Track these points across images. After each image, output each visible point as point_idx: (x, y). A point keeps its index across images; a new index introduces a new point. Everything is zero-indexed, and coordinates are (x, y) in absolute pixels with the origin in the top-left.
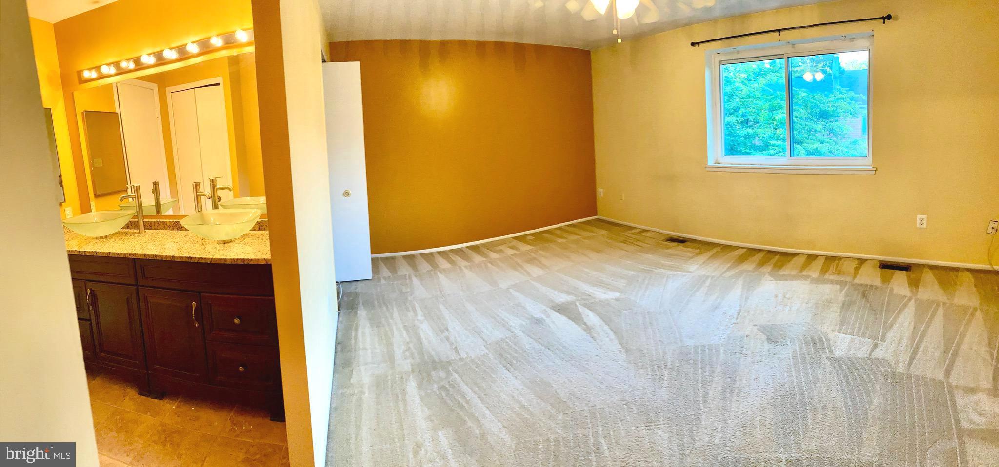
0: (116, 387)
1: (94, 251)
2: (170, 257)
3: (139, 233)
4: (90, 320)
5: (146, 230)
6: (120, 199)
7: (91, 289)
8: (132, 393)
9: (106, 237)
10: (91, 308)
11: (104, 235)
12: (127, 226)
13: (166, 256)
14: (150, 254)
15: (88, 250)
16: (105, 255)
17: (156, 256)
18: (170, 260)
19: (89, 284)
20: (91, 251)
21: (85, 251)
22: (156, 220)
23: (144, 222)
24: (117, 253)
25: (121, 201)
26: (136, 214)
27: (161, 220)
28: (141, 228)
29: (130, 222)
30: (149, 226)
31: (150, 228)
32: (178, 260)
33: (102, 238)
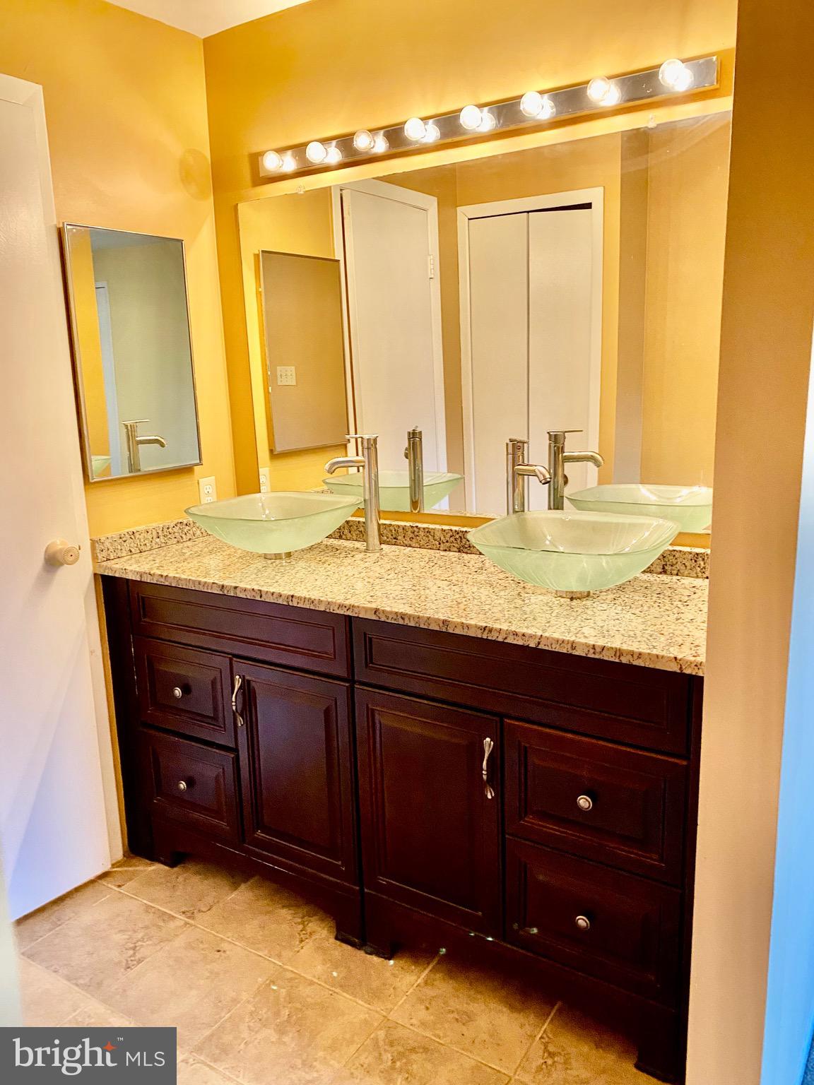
0: (285, 913)
1: (256, 588)
2: (437, 620)
3: (367, 550)
4: (235, 750)
5: (383, 546)
6: (327, 466)
7: (243, 678)
8: (321, 932)
9: (289, 555)
10: (240, 721)
11: (283, 551)
12: (340, 534)
13: (429, 618)
14: (388, 609)
15: (242, 585)
16: (280, 601)
17: (403, 616)
18: (437, 628)
19: (239, 665)
20: (248, 587)
21: (236, 588)
22: (408, 524)
23: (379, 525)
24: (310, 599)
25: (328, 472)
26: (362, 506)
27: (420, 525)
28: (370, 540)
29: (347, 522)
30: (391, 536)
31: (394, 541)
32: (458, 631)
33: (278, 556)
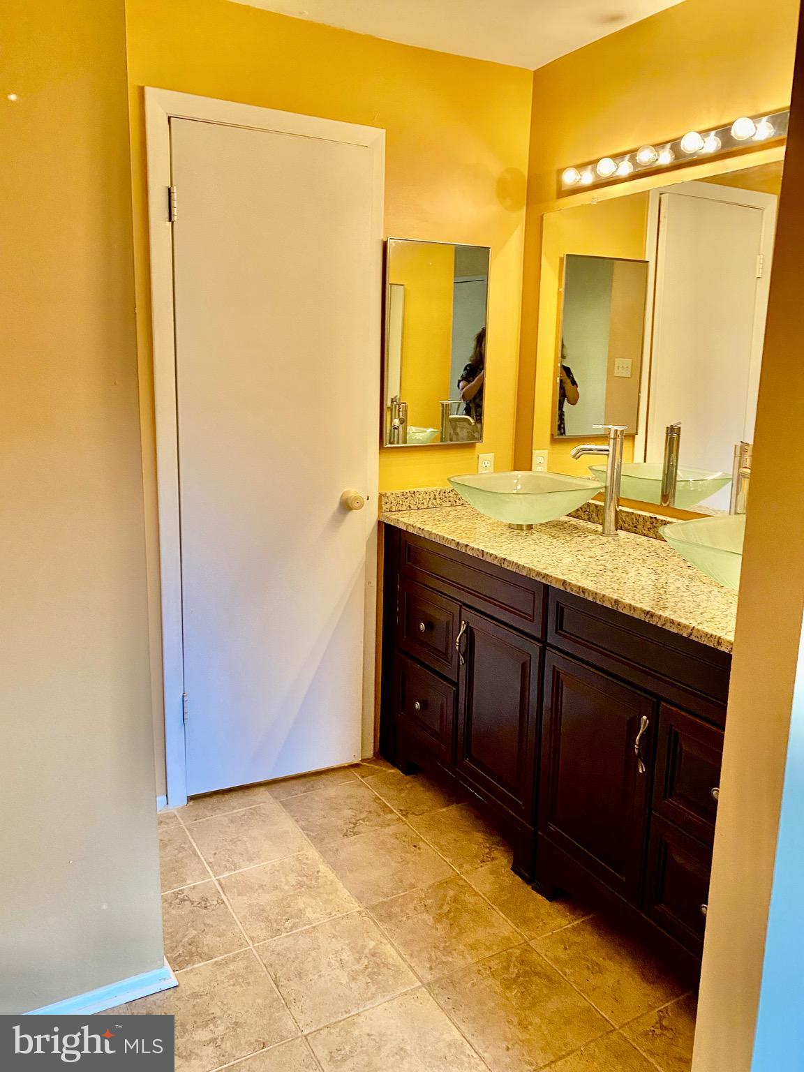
0: (479, 837)
1: (481, 548)
2: (610, 599)
3: (602, 534)
4: (457, 685)
5: (619, 532)
6: (574, 452)
7: (467, 624)
8: (502, 861)
9: (530, 527)
10: (462, 660)
11: (525, 523)
12: (576, 514)
13: (604, 596)
14: (574, 582)
15: (472, 545)
17: (584, 590)
18: (609, 606)
19: (466, 613)
20: (476, 547)
21: (467, 546)
22: (648, 514)
23: (617, 513)
25: (574, 457)
27: (659, 517)
28: (607, 524)
30: (626, 523)
31: (634, 529)
32: (626, 612)
33: (520, 527)
